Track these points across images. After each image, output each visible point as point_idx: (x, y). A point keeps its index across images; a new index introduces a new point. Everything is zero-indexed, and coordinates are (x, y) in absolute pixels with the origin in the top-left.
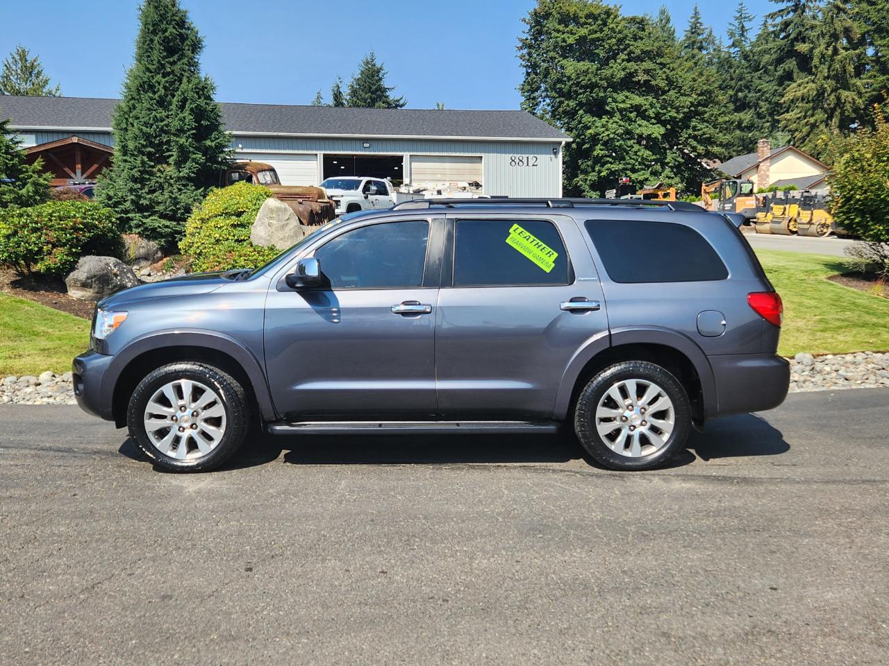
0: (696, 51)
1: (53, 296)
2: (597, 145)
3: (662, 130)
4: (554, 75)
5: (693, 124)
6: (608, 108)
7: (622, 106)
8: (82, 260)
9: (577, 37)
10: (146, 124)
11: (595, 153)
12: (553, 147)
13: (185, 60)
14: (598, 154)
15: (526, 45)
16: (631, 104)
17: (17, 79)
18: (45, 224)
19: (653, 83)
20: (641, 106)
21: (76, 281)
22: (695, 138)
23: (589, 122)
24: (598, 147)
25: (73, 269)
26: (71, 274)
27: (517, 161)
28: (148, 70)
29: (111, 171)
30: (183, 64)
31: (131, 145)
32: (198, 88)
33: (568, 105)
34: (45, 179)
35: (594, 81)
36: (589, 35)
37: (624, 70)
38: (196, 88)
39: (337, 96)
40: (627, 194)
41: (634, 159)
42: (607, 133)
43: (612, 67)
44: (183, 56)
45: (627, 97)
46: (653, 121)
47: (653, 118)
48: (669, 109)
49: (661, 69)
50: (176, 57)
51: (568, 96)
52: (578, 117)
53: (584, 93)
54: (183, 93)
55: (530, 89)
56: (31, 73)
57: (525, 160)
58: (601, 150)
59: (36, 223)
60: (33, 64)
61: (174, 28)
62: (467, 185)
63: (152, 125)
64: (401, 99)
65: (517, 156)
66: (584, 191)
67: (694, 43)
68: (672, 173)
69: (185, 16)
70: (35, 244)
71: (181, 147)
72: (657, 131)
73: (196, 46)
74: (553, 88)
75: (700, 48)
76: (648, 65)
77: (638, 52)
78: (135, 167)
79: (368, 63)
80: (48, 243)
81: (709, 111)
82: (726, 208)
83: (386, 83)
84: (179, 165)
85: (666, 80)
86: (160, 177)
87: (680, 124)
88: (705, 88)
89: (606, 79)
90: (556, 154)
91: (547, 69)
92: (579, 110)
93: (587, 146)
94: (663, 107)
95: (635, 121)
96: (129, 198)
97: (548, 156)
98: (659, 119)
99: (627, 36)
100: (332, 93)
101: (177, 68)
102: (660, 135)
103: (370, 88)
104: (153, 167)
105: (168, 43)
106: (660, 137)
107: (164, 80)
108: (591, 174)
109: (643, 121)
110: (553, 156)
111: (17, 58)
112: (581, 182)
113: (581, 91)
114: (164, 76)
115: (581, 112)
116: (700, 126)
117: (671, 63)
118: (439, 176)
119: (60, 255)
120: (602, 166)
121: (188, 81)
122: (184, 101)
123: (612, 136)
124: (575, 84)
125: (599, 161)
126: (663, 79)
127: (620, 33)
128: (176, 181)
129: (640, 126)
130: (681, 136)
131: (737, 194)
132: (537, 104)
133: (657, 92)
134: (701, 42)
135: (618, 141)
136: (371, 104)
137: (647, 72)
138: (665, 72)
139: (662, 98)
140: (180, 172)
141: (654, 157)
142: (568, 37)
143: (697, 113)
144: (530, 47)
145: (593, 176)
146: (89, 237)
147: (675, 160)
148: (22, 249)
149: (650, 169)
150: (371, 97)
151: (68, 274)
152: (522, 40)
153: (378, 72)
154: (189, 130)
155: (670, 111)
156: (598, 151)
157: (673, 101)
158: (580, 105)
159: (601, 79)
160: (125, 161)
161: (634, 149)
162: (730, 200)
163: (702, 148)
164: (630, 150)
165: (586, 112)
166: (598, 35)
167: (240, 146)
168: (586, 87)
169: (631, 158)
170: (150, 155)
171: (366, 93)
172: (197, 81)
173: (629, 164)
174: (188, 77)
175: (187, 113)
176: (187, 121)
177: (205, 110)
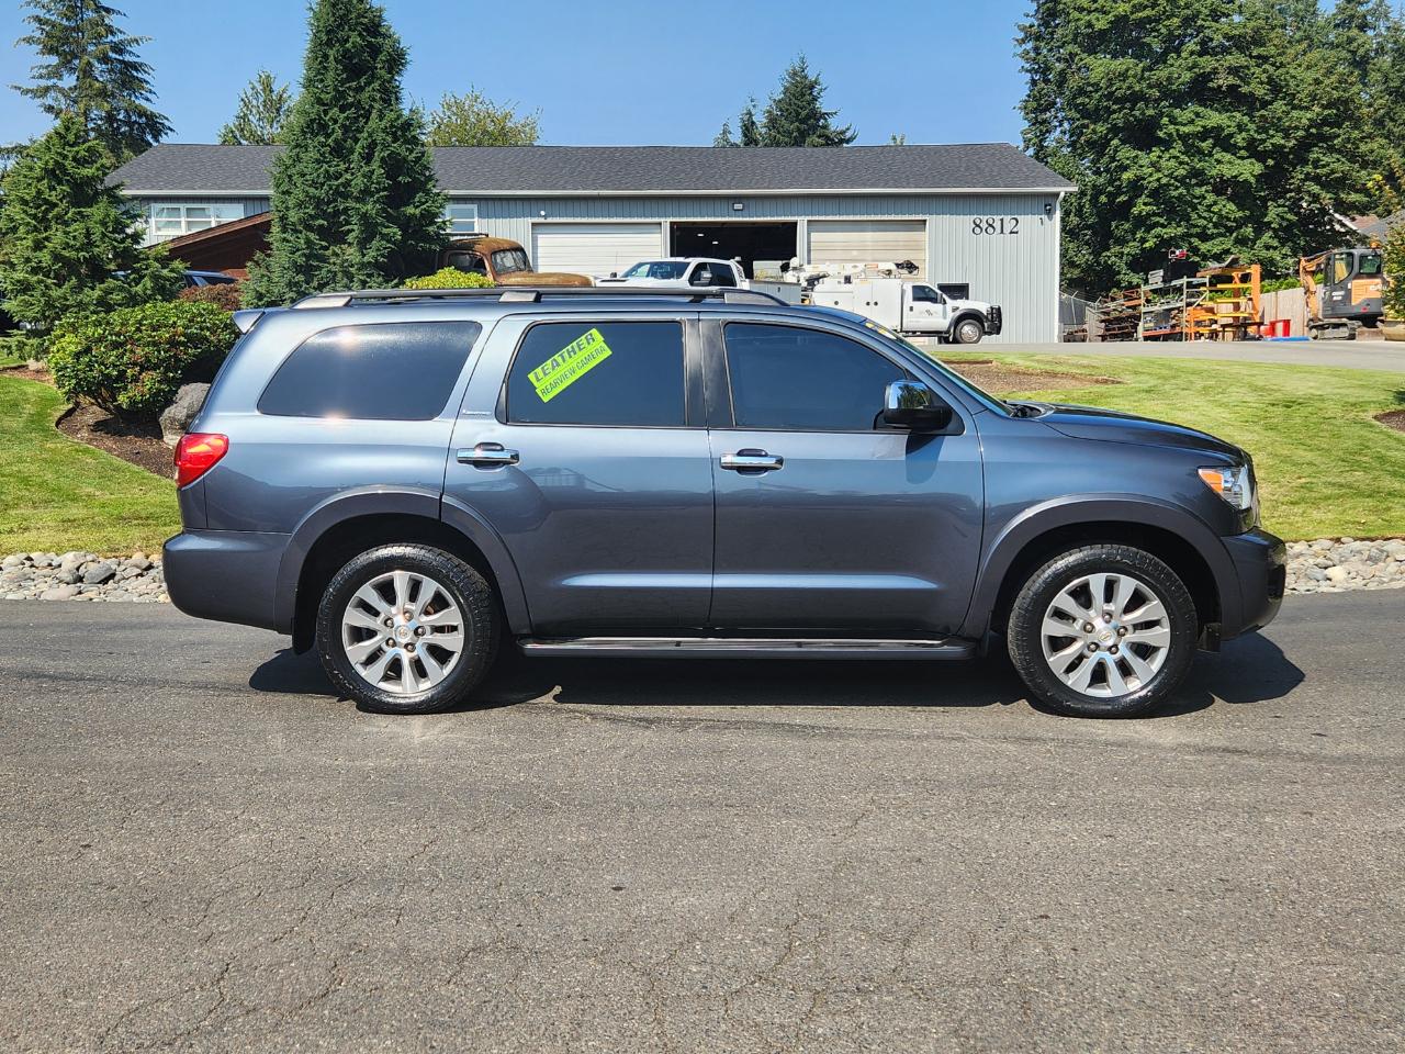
0: (1354, 32)
1: (142, 444)
2: (1140, 196)
3: (1258, 168)
4: (1074, 82)
5: (1313, 156)
6: (1161, 134)
7: (1186, 129)
8: (183, 389)
9: (1111, 17)
10: (314, 184)
11: (1135, 211)
12: (1045, 203)
13: (376, 85)
14: (1141, 212)
15: (1029, 35)
16: (1203, 127)
17: (259, 120)
18: (131, 337)
19: (1244, 89)
20: (1220, 128)
21: (173, 420)
22: (1317, 179)
23: (1128, 159)
24: (1140, 201)
25: (169, 402)
26: (167, 411)
27: (984, 225)
28: (320, 101)
29: (269, 255)
30: (374, 90)
31: (293, 216)
32: (395, 127)
33: (1094, 131)
34: (172, 271)
35: (1137, 89)
36: (1132, 13)
37: (1190, 69)
38: (392, 126)
39: (748, 127)
40: (1182, 277)
41: (1205, 218)
42: (1156, 176)
43: (1172, 65)
44: (373, 77)
45: (1197, 115)
46: (1243, 153)
47: (1243, 148)
48: (1271, 132)
49: (1258, 66)
50: (363, 81)
51: (1094, 115)
52: (1109, 151)
53: (1120, 110)
54: (370, 135)
55: (1038, 108)
56: (278, 110)
57: (997, 225)
58: (1145, 204)
59: (118, 334)
60: (281, 96)
61: (360, 35)
62: (893, 267)
63: (323, 184)
64: (848, 129)
65: (985, 218)
66: (1119, 273)
67: (1352, 17)
68: (1276, 240)
69: (380, 16)
70: (115, 366)
71: (364, 217)
72: (1248, 169)
73: (396, 61)
74: (1071, 104)
75: (1363, 27)
76: (1235, 59)
77: (1218, 39)
78: (298, 250)
79: (795, 74)
80: (135, 364)
81: (1343, 133)
82: (1335, 298)
83: (823, 105)
84: (363, 244)
85: (1268, 83)
86: (334, 264)
87: (1291, 156)
88: (1336, 94)
89: (1158, 85)
90: (1049, 213)
91: (1062, 73)
92: (1112, 139)
93: (1123, 198)
94: (1264, 130)
95: (1210, 155)
96: (287, 296)
97: (1037, 217)
98: (1253, 150)
99: (1199, 12)
100: (740, 124)
101: (364, 96)
102: (1254, 176)
103: (798, 114)
104: (327, 248)
105: (350, 58)
106: (1252, 180)
107: (342, 116)
108: (1130, 244)
109: (1224, 154)
110: (1045, 217)
111: (260, 88)
112: (1113, 259)
113: (1115, 107)
114: (342, 110)
115: (1115, 142)
116: (1326, 159)
117: (1279, 55)
118: (855, 253)
119: (150, 380)
120: (1148, 231)
121: (380, 116)
122: (372, 146)
123: (1164, 181)
124: (1105, 96)
125: (1142, 222)
126: (1262, 83)
127: (1188, 8)
128: (359, 269)
129: (1219, 162)
130: (1293, 178)
131: (1353, 274)
132: (1047, 131)
133: (1249, 103)
134: (1365, 17)
135: (1177, 188)
136: (799, 141)
137: (1233, 71)
138: (1265, 71)
139: (1258, 114)
140: (364, 255)
141: (1240, 214)
142: (1098, 19)
143: (1322, 138)
144: (1038, 38)
145: (1132, 248)
146: (194, 356)
147: (1283, 218)
148: (95, 374)
149: (1234, 235)
150: (798, 129)
151: (162, 410)
152: (1023, 29)
153: (812, 87)
154: (378, 191)
155: (1273, 136)
156: (1141, 207)
157: (1279, 119)
158: (1115, 130)
159: (1150, 86)
160: (285, 240)
161: (1206, 202)
162: (1342, 285)
163: (1329, 196)
164: (1200, 203)
165: (1123, 142)
166: (1148, 12)
167: (543, 213)
168: (1121, 101)
169: (1200, 217)
170: (321, 231)
171: (792, 123)
172: (393, 115)
173: (1199, 227)
174: (380, 111)
175: (375, 165)
176: (374, 177)
177: (405, 159)
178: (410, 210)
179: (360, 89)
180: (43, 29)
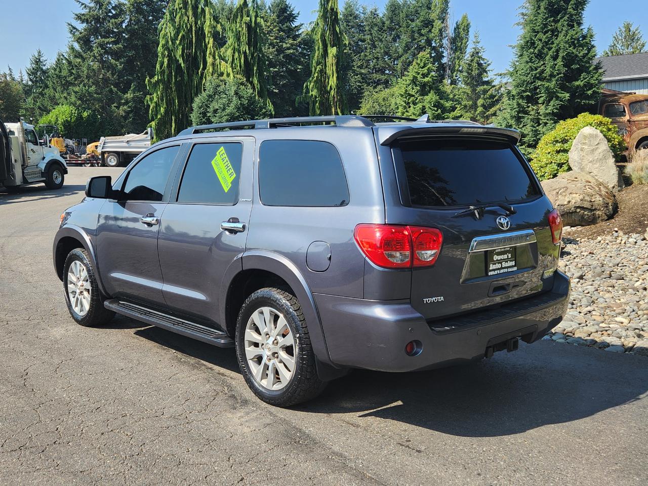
13: (566, 18)
17: (622, 46)
32: (574, 39)
44: (565, 14)
50: (559, 16)
54: (558, 45)
101: (559, 24)
105: (553, 6)
111: (623, 30)
114: (545, 33)
121: (566, 34)
122: (558, 50)
128: (545, 117)
140: (547, 109)
154: (558, 74)
170: (527, 98)
174: (566, 31)
175: (559, 59)
176: (556, 67)
177: (577, 56)
178: (577, 83)
179: (556, 22)
180: (524, 18)
